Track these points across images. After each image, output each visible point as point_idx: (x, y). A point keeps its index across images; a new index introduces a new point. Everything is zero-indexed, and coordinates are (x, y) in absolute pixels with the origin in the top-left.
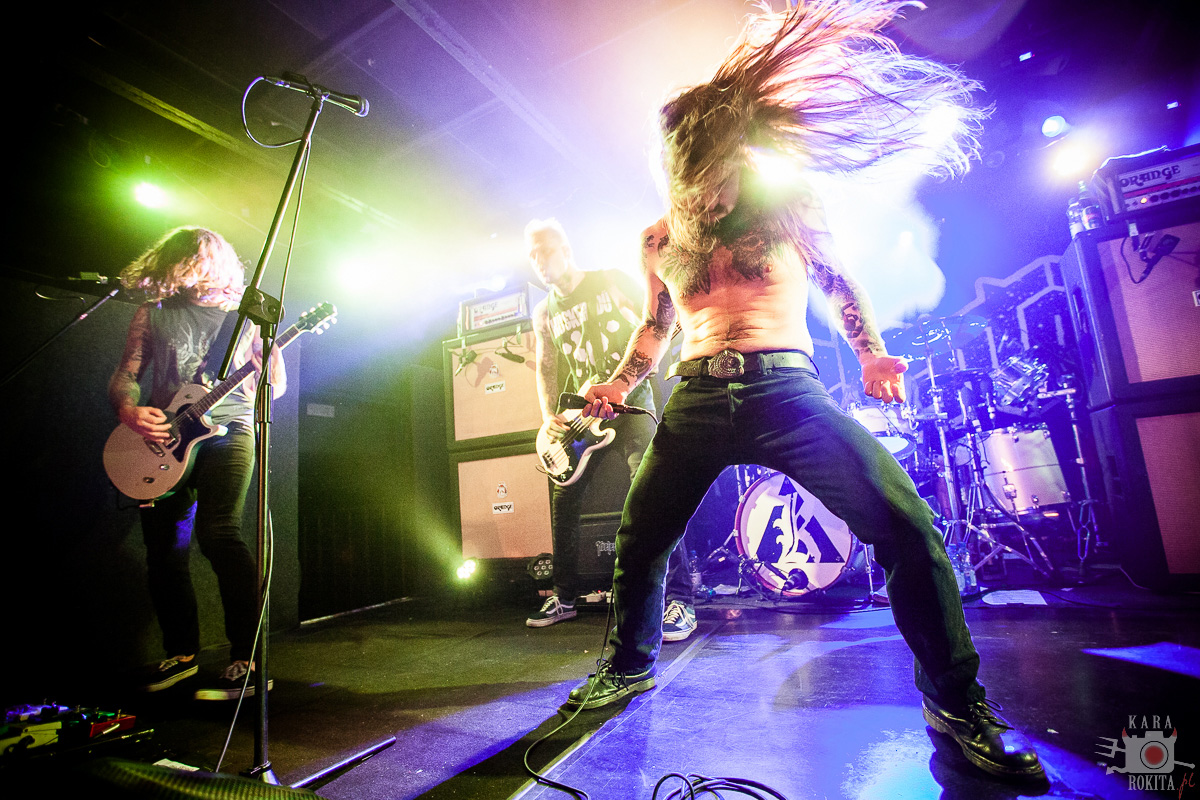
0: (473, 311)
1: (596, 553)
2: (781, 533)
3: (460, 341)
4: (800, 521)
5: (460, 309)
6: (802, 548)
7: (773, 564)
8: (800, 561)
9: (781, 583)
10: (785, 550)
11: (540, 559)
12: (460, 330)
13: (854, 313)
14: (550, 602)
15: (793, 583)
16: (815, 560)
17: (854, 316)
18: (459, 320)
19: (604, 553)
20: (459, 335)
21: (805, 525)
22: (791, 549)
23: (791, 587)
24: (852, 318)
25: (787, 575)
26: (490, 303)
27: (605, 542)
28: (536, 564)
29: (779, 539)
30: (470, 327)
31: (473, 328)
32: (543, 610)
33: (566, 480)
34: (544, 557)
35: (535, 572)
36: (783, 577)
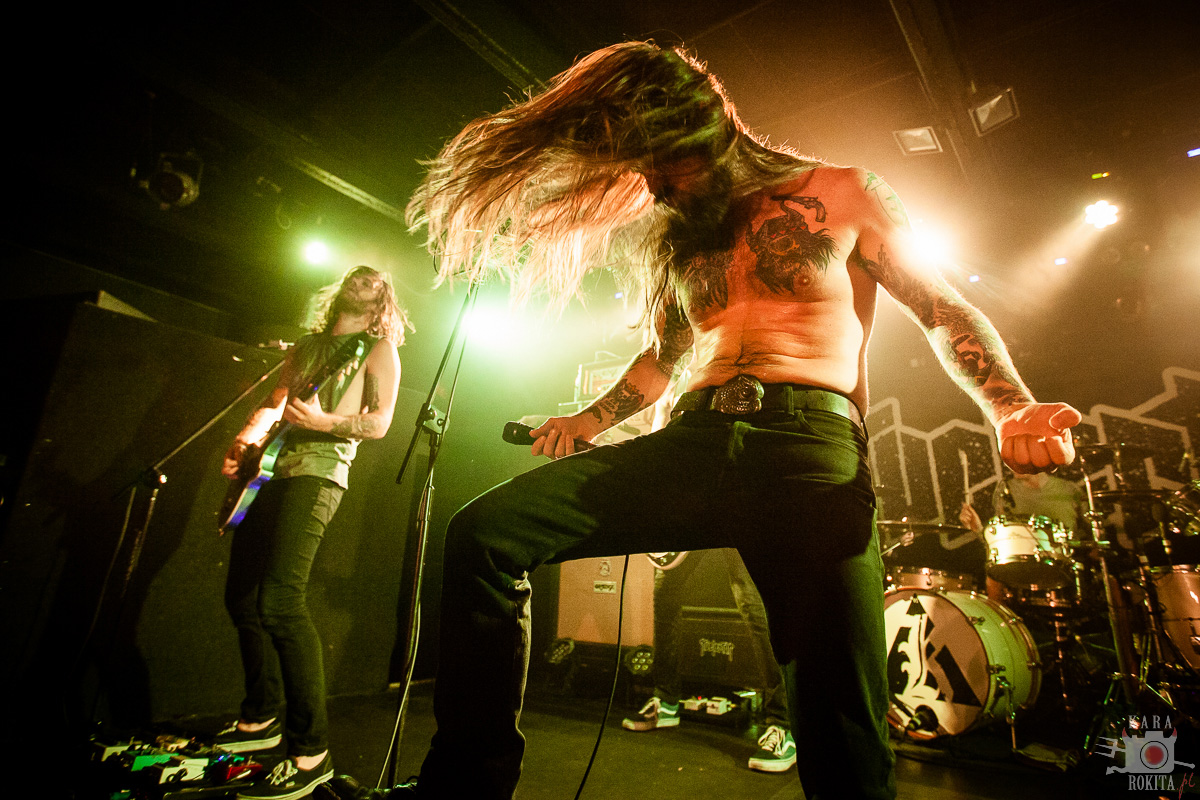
0: (592, 375)
1: (699, 651)
2: (906, 658)
3: (577, 405)
4: (930, 649)
5: (580, 371)
6: (931, 681)
7: (898, 696)
8: (929, 697)
9: (906, 720)
10: (911, 680)
11: (640, 651)
12: (577, 393)
13: (973, 349)
14: (650, 704)
15: (919, 722)
16: (946, 699)
17: (973, 354)
18: (578, 382)
19: (708, 654)
20: (575, 398)
21: (935, 654)
22: (918, 681)
23: (917, 727)
24: (970, 356)
25: (913, 712)
26: (610, 369)
27: (710, 640)
28: (635, 656)
29: (905, 666)
30: (588, 391)
31: (591, 393)
32: (642, 712)
33: (665, 564)
34: (644, 649)
35: (632, 665)
36: (908, 714)
